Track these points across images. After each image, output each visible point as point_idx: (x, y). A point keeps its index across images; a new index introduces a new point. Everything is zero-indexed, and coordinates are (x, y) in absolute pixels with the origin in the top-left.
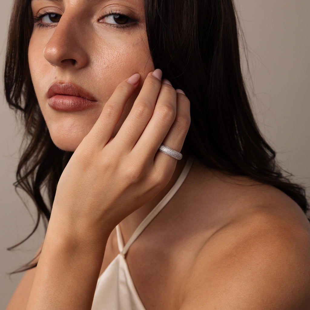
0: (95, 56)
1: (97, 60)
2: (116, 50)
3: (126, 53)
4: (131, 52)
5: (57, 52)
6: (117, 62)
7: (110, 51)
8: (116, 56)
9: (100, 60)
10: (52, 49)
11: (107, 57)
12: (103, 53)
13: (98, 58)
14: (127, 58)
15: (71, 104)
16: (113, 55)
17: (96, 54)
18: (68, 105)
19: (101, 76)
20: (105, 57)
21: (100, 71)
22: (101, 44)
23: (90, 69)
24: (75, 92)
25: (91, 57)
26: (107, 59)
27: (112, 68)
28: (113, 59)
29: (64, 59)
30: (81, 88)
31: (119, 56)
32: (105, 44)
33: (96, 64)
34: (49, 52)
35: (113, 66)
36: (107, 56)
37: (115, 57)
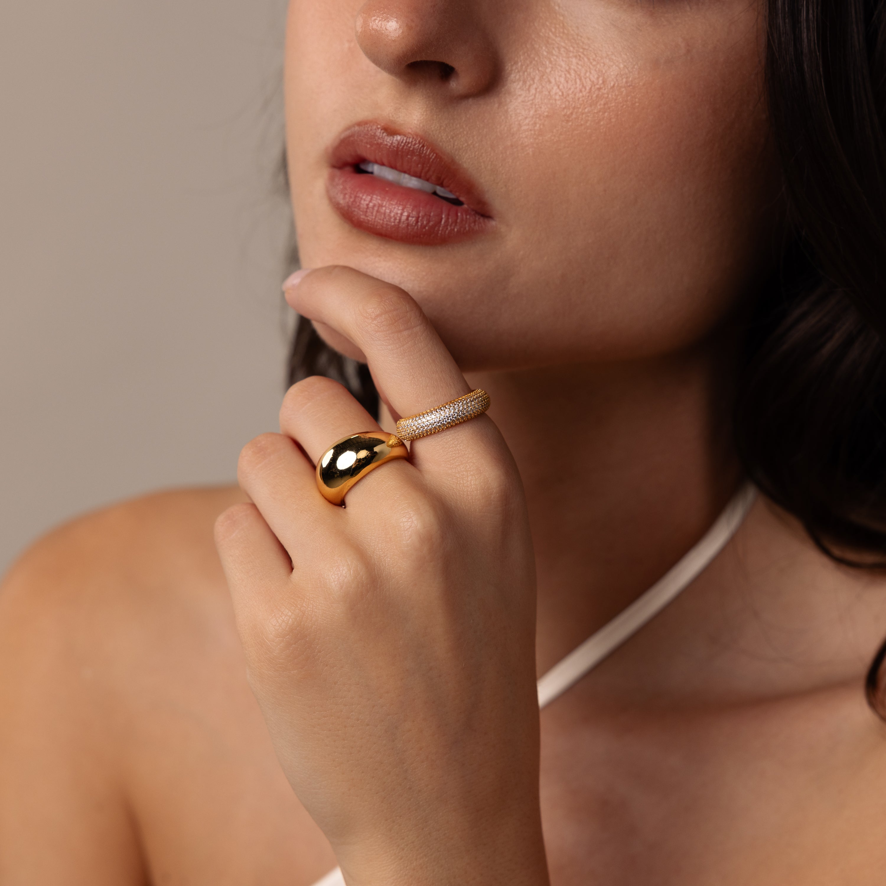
0: (522, 66)
1: (525, 82)
2: (594, 63)
3: (627, 82)
4: (644, 85)
5: (403, 32)
6: (591, 106)
7: (574, 60)
8: (593, 84)
9: (535, 86)
10: (387, 18)
11: (562, 80)
12: (551, 62)
13: (529, 74)
14: (626, 101)
15: (407, 219)
16: (580, 79)
17: (528, 62)
18: (395, 219)
19: (526, 137)
20: (553, 81)
21: (527, 121)
22: (551, 30)
23: (496, 105)
24: (429, 170)
25: (508, 67)
26: (561, 87)
27: (568, 121)
28: (581, 91)
29: (419, 59)
30: (453, 161)
31: (599, 89)
32: (563, 33)
33: (520, 95)
34: (375, 27)
35: (574, 116)
36: (561, 76)
37: (588, 88)
